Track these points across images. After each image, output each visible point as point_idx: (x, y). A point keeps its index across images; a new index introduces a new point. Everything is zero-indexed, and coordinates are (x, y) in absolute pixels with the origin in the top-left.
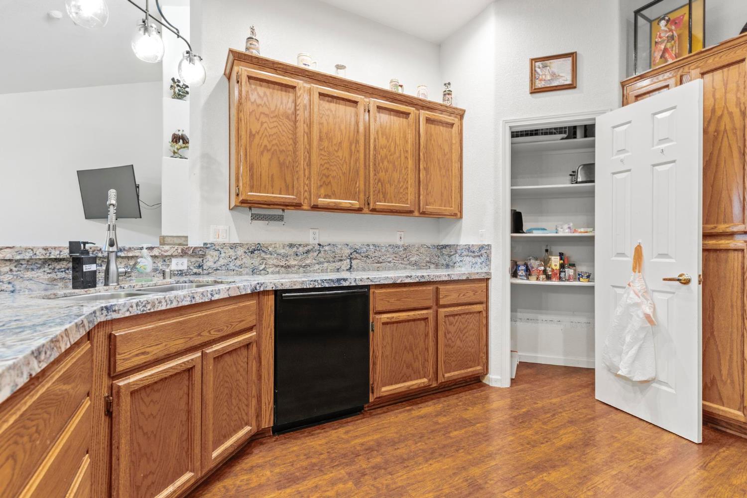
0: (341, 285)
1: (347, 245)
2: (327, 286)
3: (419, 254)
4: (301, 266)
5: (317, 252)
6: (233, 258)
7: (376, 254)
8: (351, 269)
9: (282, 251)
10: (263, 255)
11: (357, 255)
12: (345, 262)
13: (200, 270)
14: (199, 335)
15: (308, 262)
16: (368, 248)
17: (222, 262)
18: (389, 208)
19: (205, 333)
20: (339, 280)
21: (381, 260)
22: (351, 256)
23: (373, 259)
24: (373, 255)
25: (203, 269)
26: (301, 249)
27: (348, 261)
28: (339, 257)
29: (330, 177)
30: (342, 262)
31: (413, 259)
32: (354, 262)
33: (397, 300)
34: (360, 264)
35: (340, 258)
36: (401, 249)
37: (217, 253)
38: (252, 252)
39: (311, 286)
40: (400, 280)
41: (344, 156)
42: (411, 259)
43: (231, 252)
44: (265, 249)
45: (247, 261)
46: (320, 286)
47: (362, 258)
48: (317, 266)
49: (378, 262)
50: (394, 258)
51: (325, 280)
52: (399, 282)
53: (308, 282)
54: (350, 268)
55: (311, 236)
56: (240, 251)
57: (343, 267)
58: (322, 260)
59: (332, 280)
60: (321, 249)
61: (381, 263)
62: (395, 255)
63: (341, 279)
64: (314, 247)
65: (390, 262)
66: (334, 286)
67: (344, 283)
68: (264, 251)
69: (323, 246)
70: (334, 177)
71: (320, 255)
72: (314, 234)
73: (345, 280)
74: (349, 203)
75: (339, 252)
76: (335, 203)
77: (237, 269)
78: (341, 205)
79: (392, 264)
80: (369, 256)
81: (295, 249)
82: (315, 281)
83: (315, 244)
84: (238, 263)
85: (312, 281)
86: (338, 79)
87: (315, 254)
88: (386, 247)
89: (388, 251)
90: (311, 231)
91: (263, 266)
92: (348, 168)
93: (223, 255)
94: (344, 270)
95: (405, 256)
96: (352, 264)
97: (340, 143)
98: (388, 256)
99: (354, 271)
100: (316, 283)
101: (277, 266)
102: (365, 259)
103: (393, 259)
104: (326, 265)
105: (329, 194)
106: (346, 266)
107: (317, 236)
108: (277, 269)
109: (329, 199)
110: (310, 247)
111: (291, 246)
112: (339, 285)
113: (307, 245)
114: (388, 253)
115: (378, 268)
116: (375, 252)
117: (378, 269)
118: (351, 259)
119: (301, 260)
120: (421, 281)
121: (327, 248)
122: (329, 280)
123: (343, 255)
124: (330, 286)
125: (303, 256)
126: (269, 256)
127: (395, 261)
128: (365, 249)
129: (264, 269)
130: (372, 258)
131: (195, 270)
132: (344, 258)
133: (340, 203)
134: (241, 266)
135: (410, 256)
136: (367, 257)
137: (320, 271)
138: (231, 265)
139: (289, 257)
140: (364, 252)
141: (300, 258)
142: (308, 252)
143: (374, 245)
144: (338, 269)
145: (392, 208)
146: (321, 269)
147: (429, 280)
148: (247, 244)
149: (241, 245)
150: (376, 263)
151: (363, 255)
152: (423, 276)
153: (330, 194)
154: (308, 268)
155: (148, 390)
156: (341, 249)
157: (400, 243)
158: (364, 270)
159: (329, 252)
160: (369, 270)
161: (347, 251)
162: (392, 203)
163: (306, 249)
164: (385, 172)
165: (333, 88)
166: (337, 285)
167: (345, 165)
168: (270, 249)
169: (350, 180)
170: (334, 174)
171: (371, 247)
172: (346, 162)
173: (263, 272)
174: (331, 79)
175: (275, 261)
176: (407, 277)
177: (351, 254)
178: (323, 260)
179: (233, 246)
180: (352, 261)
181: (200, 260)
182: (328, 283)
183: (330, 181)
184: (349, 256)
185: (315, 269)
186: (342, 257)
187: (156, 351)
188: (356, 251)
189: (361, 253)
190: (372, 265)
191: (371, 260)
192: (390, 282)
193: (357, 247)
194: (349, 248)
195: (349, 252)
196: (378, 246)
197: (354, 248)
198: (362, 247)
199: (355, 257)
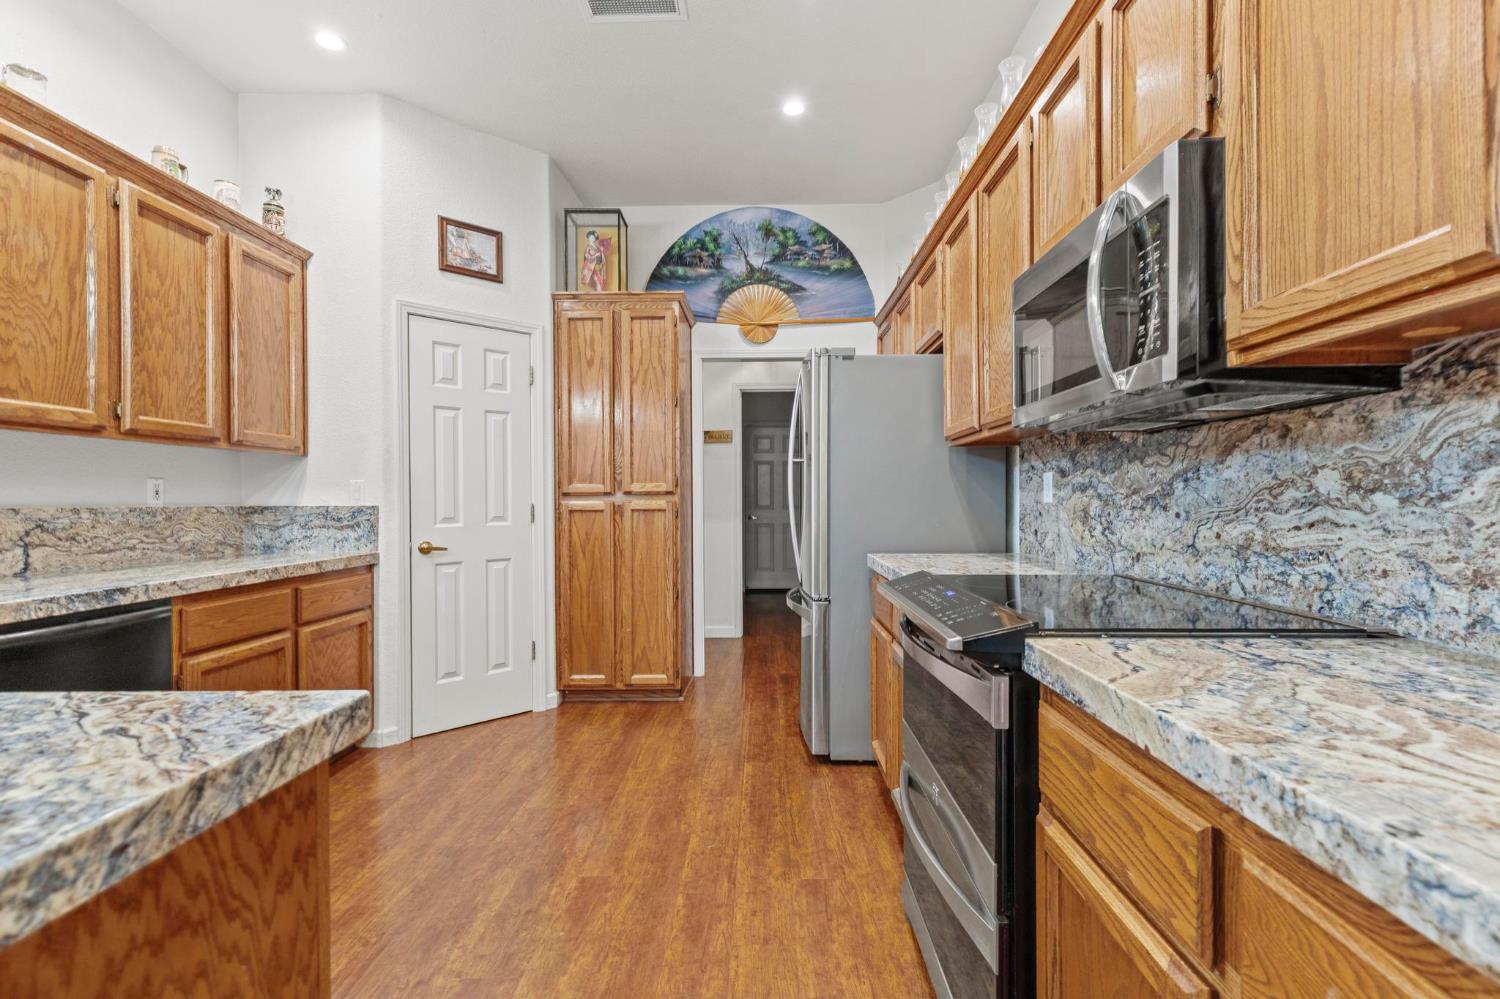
0: (115, 604)
1: (16, 512)
2: (82, 609)
3: (202, 527)
7: (99, 532)
8: (28, 574)
11: (45, 536)
12: (9, 555)
16: (74, 518)
18: (168, 430)
21: (109, 545)
22: (27, 540)
23: (90, 543)
24: (90, 535)
27: (19, 551)
29: (15, 345)
30: (1, 557)
31: (187, 539)
32: (36, 555)
33: (229, 622)
34: (54, 558)
36: (160, 518)
39: (41, 615)
40: (236, 580)
41: (53, 298)
42: (183, 539)
46: (64, 612)
47: (59, 543)
49: (103, 551)
50: (145, 539)
51: (78, 596)
53: (32, 606)
54: (26, 569)
59: (94, 596)
61: (111, 551)
62: (144, 532)
63: (115, 591)
65: (133, 548)
66: (98, 607)
67: (121, 597)
70: (26, 346)
73: (123, 591)
74: (73, 413)
76: (32, 409)
78: (50, 417)
79: (138, 552)
80: (78, 538)
82: (51, 600)
85: (43, 601)
86: (37, 108)
88: (123, 515)
89: (128, 523)
92: (65, 328)
95: (168, 533)
96: (30, 560)
97: (43, 265)
98: (128, 535)
99: (36, 576)
100: (55, 606)
102: (68, 544)
103: (142, 542)
105: (13, 387)
106: (11, 567)
109: (13, 398)
112: (111, 605)
114: (127, 529)
115: (104, 563)
116: (93, 527)
117: (104, 567)
118: (26, 546)
122: (87, 595)
123: (4, 540)
124: (89, 608)
127: (146, 546)
128: (67, 521)
130: (86, 541)
132: (5, 545)
133: (48, 411)
135: (181, 533)
136: (73, 539)
140: (64, 529)
143: (91, 510)
145: (175, 430)
147: (285, 576)
150: (99, 552)
151: (62, 535)
153: (14, 385)
157: (152, 502)
158: (64, 571)
160: (79, 570)
161: (17, 527)
162: (172, 418)
164: (157, 351)
165: (18, 124)
166: (104, 604)
167: (56, 320)
169: (69, 357)
170: (27, 338)
171: (85, 515)
172: (59, 314)
174: (14, 100)
177: (27, 534)
180: (31, 552)
182: (85, 602)
183: (15, 354)
184: (21, 539)
188: (38, 526)
189: (54, 530)
190: (86, 557)
191: (83, 545)
192: (218, 586)
193: (43, 516)
194: (21, 520)
195: (21, 528)
196: (103, 513)
197: (35, 518)
198: (57, 514)
199: (37, 541)
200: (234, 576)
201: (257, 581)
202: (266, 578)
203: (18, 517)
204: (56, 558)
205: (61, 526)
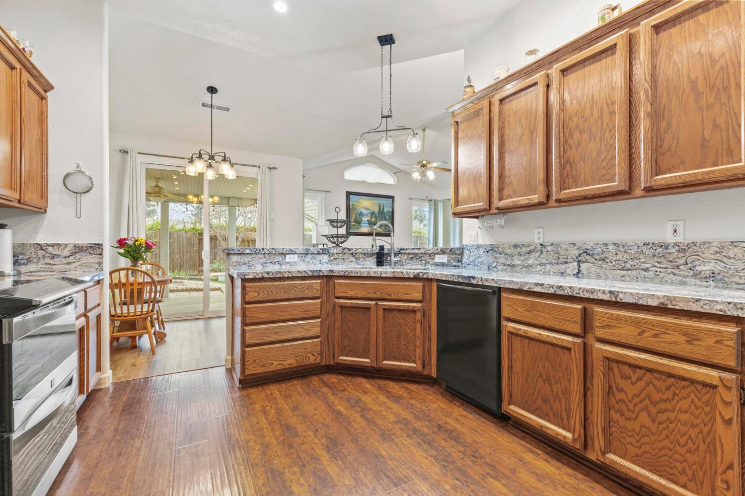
0: (471, 282)
1: (574, 245)
3: (725, 260)
4: (523, 266)
5: (540, 252)
6: (477, 256)
7: (620, 257)
8: (580, 275)
9: (509, 251)
10: (495, 254)
11: (588, 257)
12: (571, 265)
13: (460, 264)
14: (374, 293)
15: (530, 262)
16: (604, 248)
17: (471, 259)
19: (379, 293)
20: (469, 277)
21: (628, 266)
22: (579, 258)
23: (614, 263)
24: (614, 258)
25: (462, 264)
26: (524, 249)
27: (576, 264)
28: (563, 258)
30: (568, 265)
31: (706, 268)
32: (584, 266)
35: (565, 260)
36: (673, 250)
37: (468, 252)
38: (488, 252)
39: (451, 280)
40: (528, 287)
41: (525, 150)
42: (699, 268)
43: (476, 252)
44: (496, 250)
45: (485, 258)
47: (595, 261)
48: (539, 268)
49: (623, 269)
50: (657, 264)
51: (460, 276)
52: (526, 288)
54: (579, 272)
55: (536, 235)
56: (481, 250)
57: (568, 271)
58: (544, 261)
59: (464, 277)
60: (543, 249)
61: (629, 270)
62: (656, 259)
64: (536, 248)
65: (646, 270)
68: (495, 251)
69: (545, 247)
70: (515, 176)
71: (542, 256)
72: (539, 233)
73: (474, 278)
74: (529, 199)
75: (563, 252)
77: (479, 265)
78: (520, 203)
79: (650, 273)
80: (606, 260)
81: (519, 249)
83: (537, 245)
84: (480, 260)
87: (537, 254)
88: (638, 247)
89: (642, 253)
90: (537, 231)
91: (494, 264)
92: (529, 160)
93: (472, 254)
94: (569, 275)
95: (682, 261)
96: (581, 269)
98: (642, 260)
99: (584, 278)
101: (505, 265)
102: (600, 262)
103: (655, 266)
104: (548, 266)
105: (511, 194)
106: (572, 271)
107: (541, 235)
108: (505, 267)
110: (532, 248)
111: (516, 246)
112: (469, 282)
113: (529, 246)
114: (641, 257)
115: (623, 276)
116: (616, 254)
117: (623, 278)
118: (579, 261)
119: (523, 261)
120: (558, 293)
121: (549, 248)
123: (569, 258)
125: (526, 257)
126: (499, 255)
127: (659, 270)
128: (600, 250)
129: (495, 267)
130: (611, 262)
131: (455, 264)
132: (570, 260)
133: (520, 201)
134: (481, 263)
135: (697, 263)
136: (604, 260)
137: (542, 273)
138: (476, 261)
139: (514, 257)
140: (598, 254)
141: (523, 258)
142: (530, 252)
143: (615, 244)
144: (562, 273)
146: (543, 270)
147: (570, 294)
148: (485, 245)
149: (481, 246)
150: (620, 269)
151: (597, 257)
152: (561, 287)
153: (513, 193)
154: (531, 269)
155: (349, 309)
156: (566, 250)
157: (670, 238)
158: (598, 277)
159: (552, 252)
160: (607, 278)
161: (575, 252)
163: (529, 249)
167: (526, 159)
168: (500, 249)
169: (531, 173)
171: (611, 247)
172: (528, 155)
173: (495, 269)
175: (503, 260)
176: (537, 284)
177: (580, 255)
178: (546, 262)
179: (478, 247)
180: (581, 265)
181: (460, 257)
182: (461, 279)
184: (577, 258)
185: (537, 270)
186: (567, 259)
187: (351, 293)
188: (586, 252)
189: (593, 254)
190: (612, 271)
191: (610, 264)
192: (516, 287)
193: (587, 247)
194: (577, 249)
195: (577, 253)
196: (623, 246)
197: (583, 248)
198: (595, 246)
199: (584, 260)
200: (526, 283)
201: (543, 291)
202: (552, 291)
203: (576, 247)
204: (594, 269)
205: (596, 253)
